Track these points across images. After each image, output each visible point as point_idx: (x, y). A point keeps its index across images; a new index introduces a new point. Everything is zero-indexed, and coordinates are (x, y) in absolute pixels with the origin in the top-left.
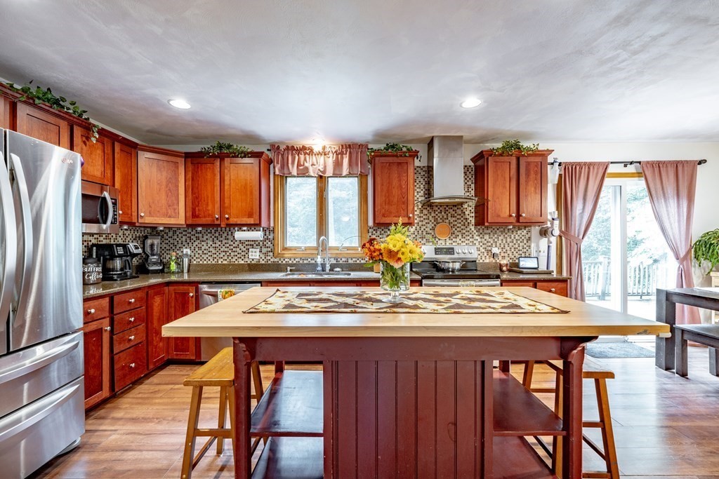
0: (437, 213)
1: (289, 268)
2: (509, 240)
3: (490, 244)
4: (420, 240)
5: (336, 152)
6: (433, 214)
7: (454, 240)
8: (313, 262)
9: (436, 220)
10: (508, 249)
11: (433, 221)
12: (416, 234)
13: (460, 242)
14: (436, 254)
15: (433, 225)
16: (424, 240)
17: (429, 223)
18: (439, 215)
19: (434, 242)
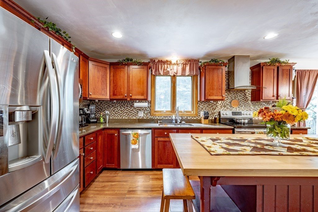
0: (232, 94)
1: (159, 121)
4: (224, 108)
5: (183, 63)
6: (230, 95)
7: (240, 108)
8: (170, 118)
9: (232, 98)
11: (230, 99)
12: (222, 105)
13: (244, 109)
15: (230, 101)
16: (226, 108)
17: (228, 100)
18: (233, 95)
19: (231, 109)
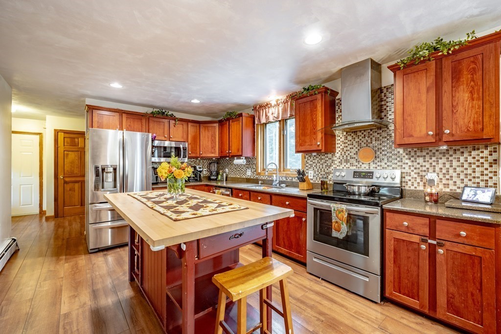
0: (360, 138)
1: (260, 182)
2: (455, 163)
3: (424, 169)
4: (345, 164)
6: (357, 140)
7: (379, 164)
9: (360, 145)
10: (455, 175)
11: (357, 146)
12: (341, 158)
13: (386, 166)
14: (354, 177)
15: (357, 150)
16: (349, 164)
17: (353, 148)
18: (363, 139)
19: (359, 166)
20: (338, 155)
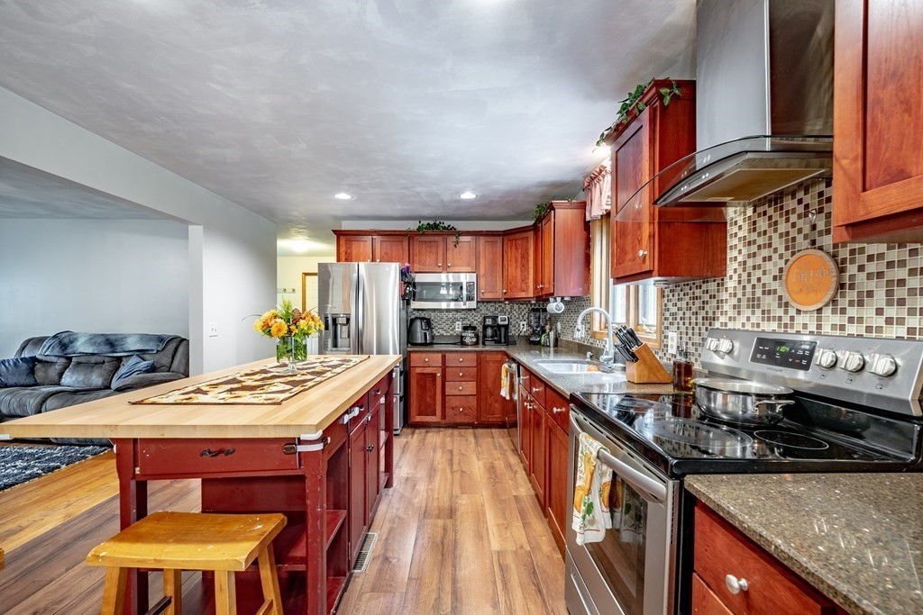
0: (793, 218)
4: (748, 312)
6: (782, 227)
7: (853, 312)
9: (791, 245)
11: (782, 250)
12: (740, 295)
13: (881, 321)
14: (754, 360)
15: (781, 263)
16: (758, 312)
17: (770, 258)
18: (800, 223)
19: (786, 320)
20: (730, 284)
